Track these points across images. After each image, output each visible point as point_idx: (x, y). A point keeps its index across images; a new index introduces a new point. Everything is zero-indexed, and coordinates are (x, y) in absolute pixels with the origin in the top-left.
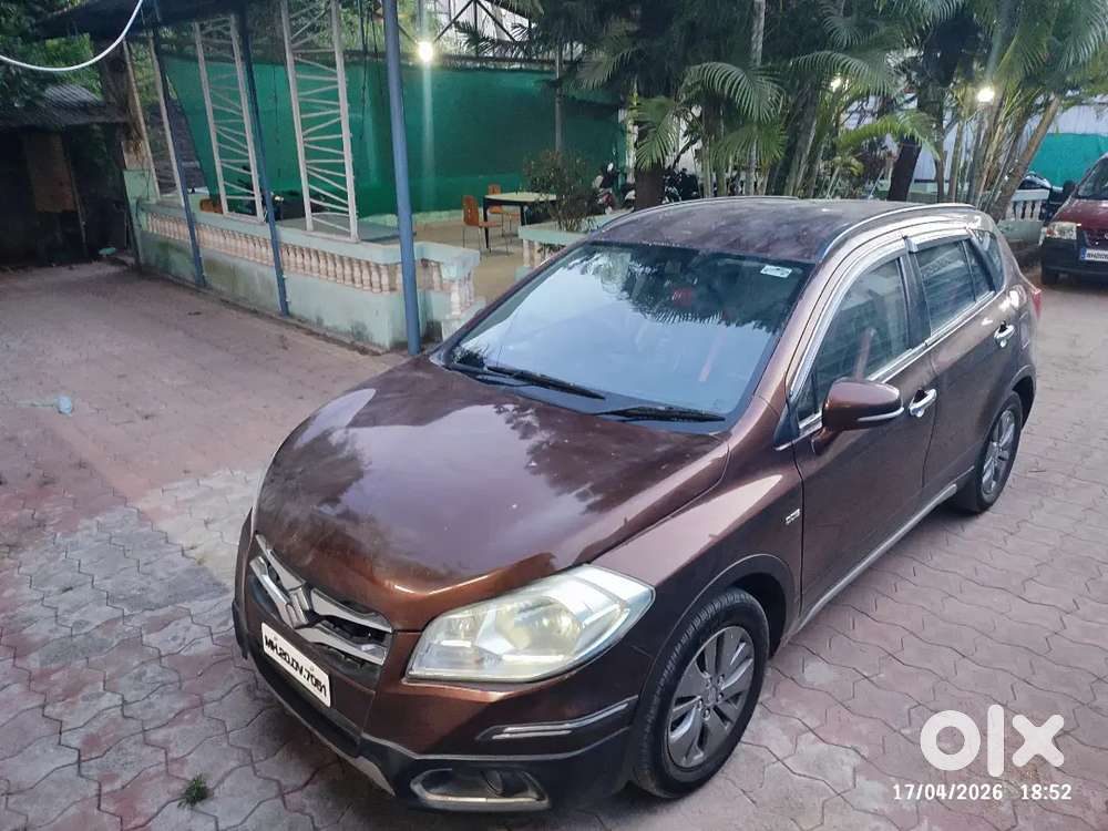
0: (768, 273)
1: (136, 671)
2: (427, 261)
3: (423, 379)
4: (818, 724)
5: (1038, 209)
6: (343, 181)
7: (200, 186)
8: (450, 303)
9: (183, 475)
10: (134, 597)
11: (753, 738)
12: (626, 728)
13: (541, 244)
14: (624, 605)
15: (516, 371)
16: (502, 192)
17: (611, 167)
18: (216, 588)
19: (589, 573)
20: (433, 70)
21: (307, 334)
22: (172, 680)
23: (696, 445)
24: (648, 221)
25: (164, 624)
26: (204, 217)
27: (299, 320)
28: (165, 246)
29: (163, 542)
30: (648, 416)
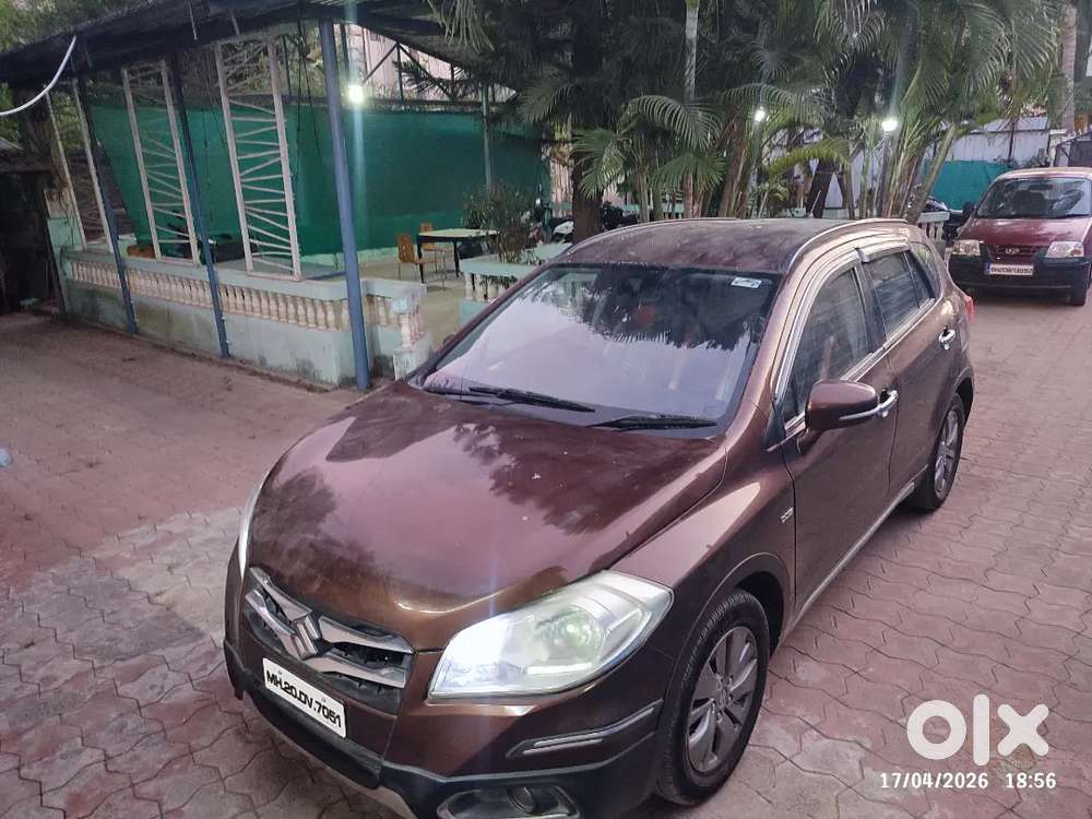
0: (739, 284)
1: (115, 723)
2: (373, 296)
3: (405, 404)
4: (818, 720)
5: (940, 231)
6: (285, 221)
7: (124, 233)
8: (401, 336)
9: (138, 521)
10: (103, 647)
11: (759, 740)
12: (651, 734)
13: (483, 276)
14: (645, 607)
15: (501, 390)
16: (435, 229)
17: (538, 201)
18: (189, 632)
19: (610, 579)
20: (364, 113)
21: (250, 374)
22: (155, 729)
23: (694, 449)
24: (611, 242)
25: (137, 674)
26: (133, 261)
27: (241, 361)
28: (93, 293)
29: (126, 589)
30: (640, 425)
